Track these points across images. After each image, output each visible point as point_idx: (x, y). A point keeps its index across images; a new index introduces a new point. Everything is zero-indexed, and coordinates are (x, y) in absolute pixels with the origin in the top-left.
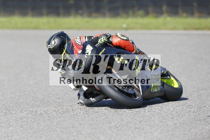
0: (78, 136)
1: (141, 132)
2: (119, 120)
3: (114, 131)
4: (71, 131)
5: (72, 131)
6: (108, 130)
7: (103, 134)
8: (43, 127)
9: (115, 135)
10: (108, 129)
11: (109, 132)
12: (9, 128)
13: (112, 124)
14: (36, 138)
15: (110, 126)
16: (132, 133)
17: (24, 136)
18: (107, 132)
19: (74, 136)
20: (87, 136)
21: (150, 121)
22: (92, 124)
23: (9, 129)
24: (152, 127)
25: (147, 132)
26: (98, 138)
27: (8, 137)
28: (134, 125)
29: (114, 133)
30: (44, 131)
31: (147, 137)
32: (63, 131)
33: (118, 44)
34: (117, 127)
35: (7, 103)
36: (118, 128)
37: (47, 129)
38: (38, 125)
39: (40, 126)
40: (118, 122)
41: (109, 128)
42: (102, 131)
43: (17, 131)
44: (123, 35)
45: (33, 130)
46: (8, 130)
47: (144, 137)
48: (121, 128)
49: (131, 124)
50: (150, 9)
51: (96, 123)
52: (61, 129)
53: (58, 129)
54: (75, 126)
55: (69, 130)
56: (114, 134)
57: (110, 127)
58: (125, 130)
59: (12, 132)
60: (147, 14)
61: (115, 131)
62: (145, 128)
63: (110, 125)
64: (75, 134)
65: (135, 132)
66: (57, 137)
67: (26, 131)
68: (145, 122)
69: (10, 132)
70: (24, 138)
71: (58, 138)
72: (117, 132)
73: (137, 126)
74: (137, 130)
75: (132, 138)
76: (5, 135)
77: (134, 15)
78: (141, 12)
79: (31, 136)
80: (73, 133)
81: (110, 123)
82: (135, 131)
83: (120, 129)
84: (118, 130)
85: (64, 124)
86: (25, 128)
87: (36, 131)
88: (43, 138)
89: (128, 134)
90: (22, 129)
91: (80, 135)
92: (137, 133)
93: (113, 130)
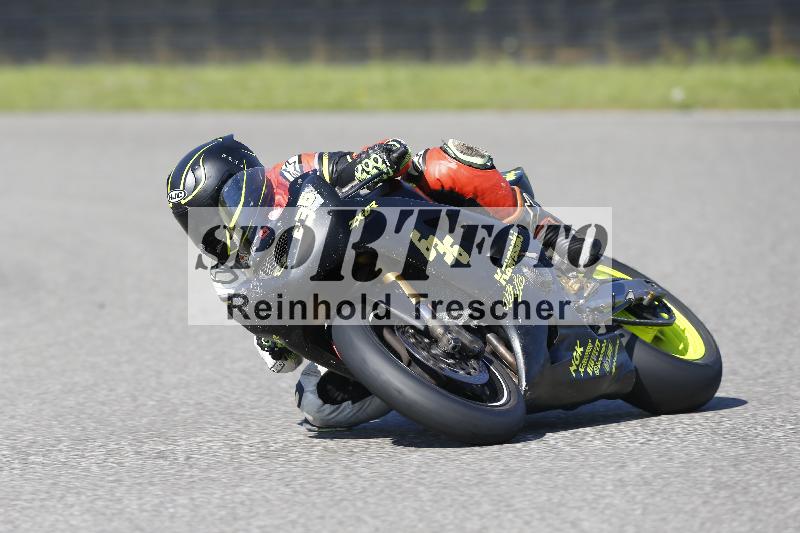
0: (497, 517)
1: (740, 499)
2: (655, 456)
3: (634, 497)
4: (472, 497)
5: (476, 499)
6: (611, 493)
7: (594, 508)
8: (366, 484)
9: (639, 512)
10: (611, 490)
11: (616, 502)
12: (237, 486)
13: (627, 468)
14: (341, 523)
15: (619, 477)
16: (705, 503)
17: (293, 516)
18: (607, 501)
19: (482, 517)
20: (531, 515)
21: (772, 457)
22: (550, 471)
23: (237, 490)
24: (782, 481)
25: (760, 499)
26: (574, 524)
27: (235, 519)
28: (712, 472)
29: (636, 503)
30: (368, 499)
31: (760, 521)
32: (443, 499)
33: (448, 185)
34: (647, 483)
35: (233, 393)
36: (650, 484)
37: (382, 491)
38: (348, 476)
39: (354, 477)
40: (652, 461)
41: (616, 486)
42: (589, 497)
43: (269, 496)
44: (468, 148)
45: (329, 493)
46: (236, 493)
47: (751, 520)
48: (664, 486)
49: (700, 470)
50: (776, 31)
51: (567, 468)
52: (435, 490)
53: (421, 488)
54: (488, 479)
55: (468, 492)
56: (636, 507)
57: (620, 480)
58: (678, 492)
59: (248, 503)
60: (763, 48)
61: (639, 498)
62: (756, 485)
63: (623, 474)
64: (486, 507)
65: (716, 502)
66: (420, 520)
67: (303, 497)
68: (754, 461)
69: (242, 503)
70: (293, 523)
71: (420, 525)
72: (647, 501)
73: (725, 478)
74: (723, 493)
75: (703, 524)
76: (223, 513)
77: (716, 54)
78: (742, 43)
79: (322, 518)
80: (478, 504)
81: (622, 467)
82: (716, 498)
83: (660, 491)
84: (652, 491)
85: (445, 471)
86: (298, 488)
87: (339, 498)
88: (366, 523)
89: (688, 508)
90: (288, 491)
91: (507, 512)
92: (723, 504)
93: (633, 493)
